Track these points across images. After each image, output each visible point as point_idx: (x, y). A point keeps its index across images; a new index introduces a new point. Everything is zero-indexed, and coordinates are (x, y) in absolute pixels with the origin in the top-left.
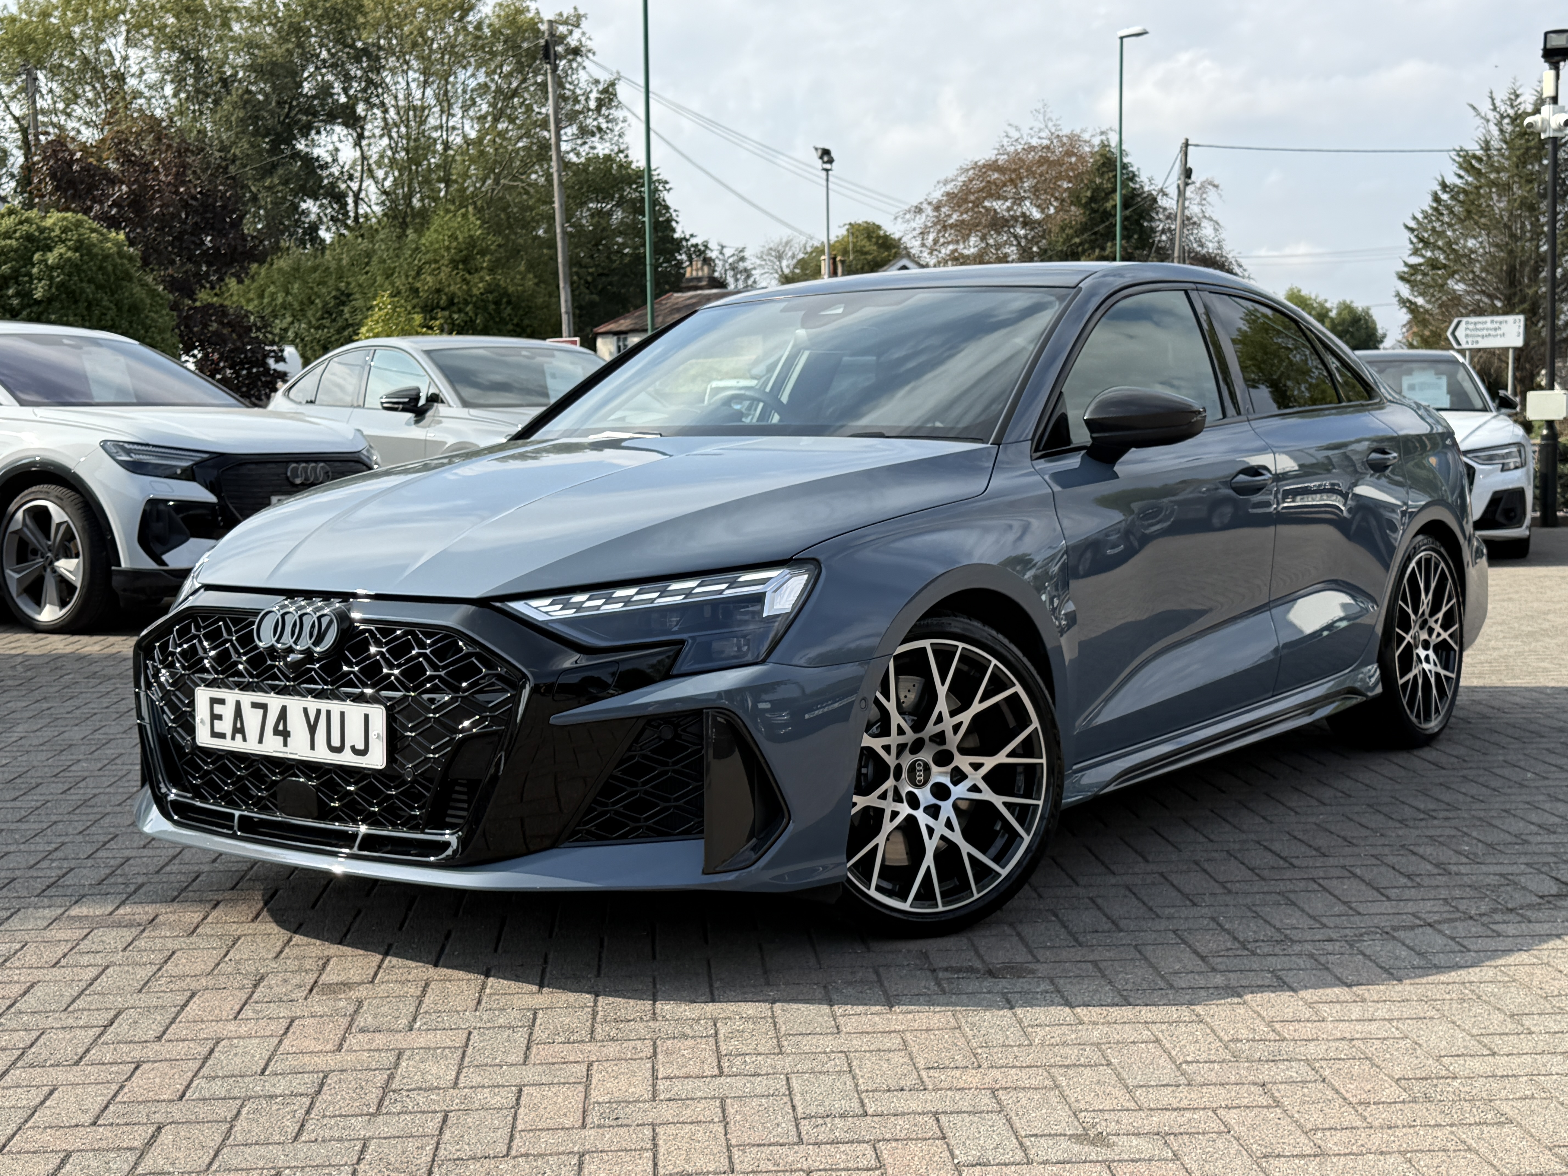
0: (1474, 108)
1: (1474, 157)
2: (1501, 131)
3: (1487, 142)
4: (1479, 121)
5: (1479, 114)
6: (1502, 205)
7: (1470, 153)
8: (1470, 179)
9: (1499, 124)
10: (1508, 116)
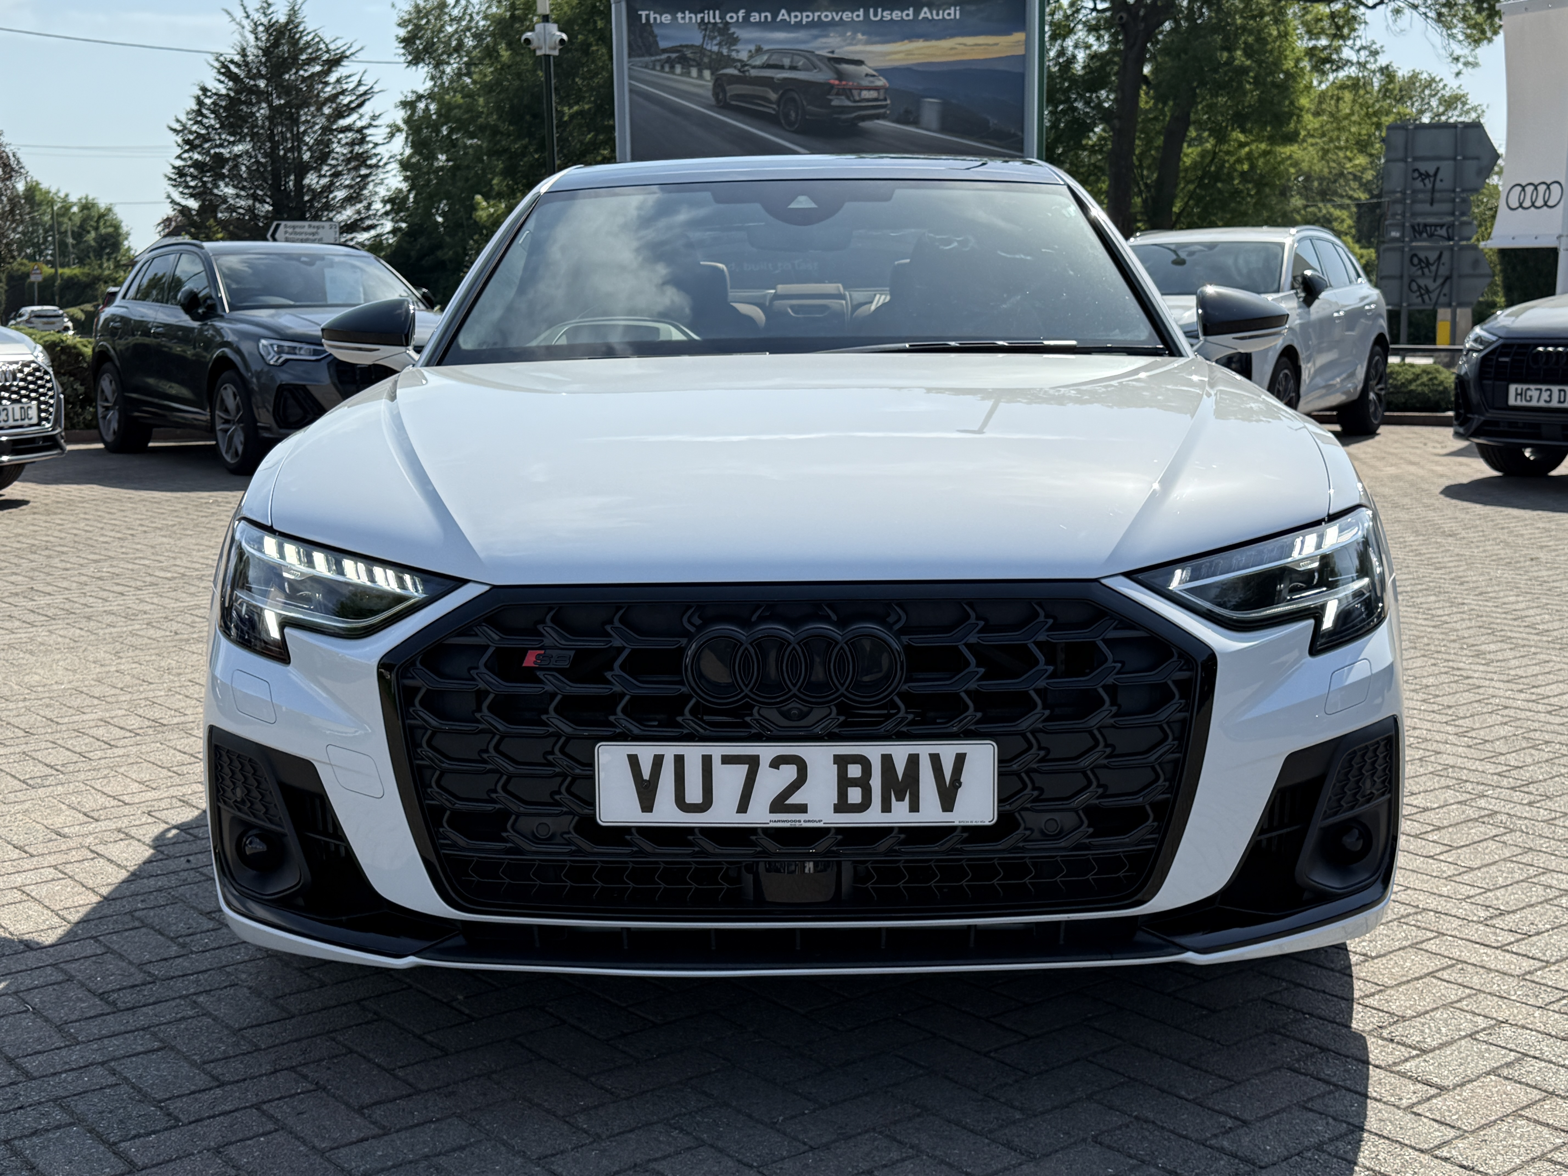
0: (229, 13)
1: (232, 62)
2: (257, 39)
3: (244, 50)
4: (235, 27)
5: (234, 20)
6: (262, 111)
7: (229, 58)
8: (231, 84)
9: (254, 32)
10: (262, 24)
